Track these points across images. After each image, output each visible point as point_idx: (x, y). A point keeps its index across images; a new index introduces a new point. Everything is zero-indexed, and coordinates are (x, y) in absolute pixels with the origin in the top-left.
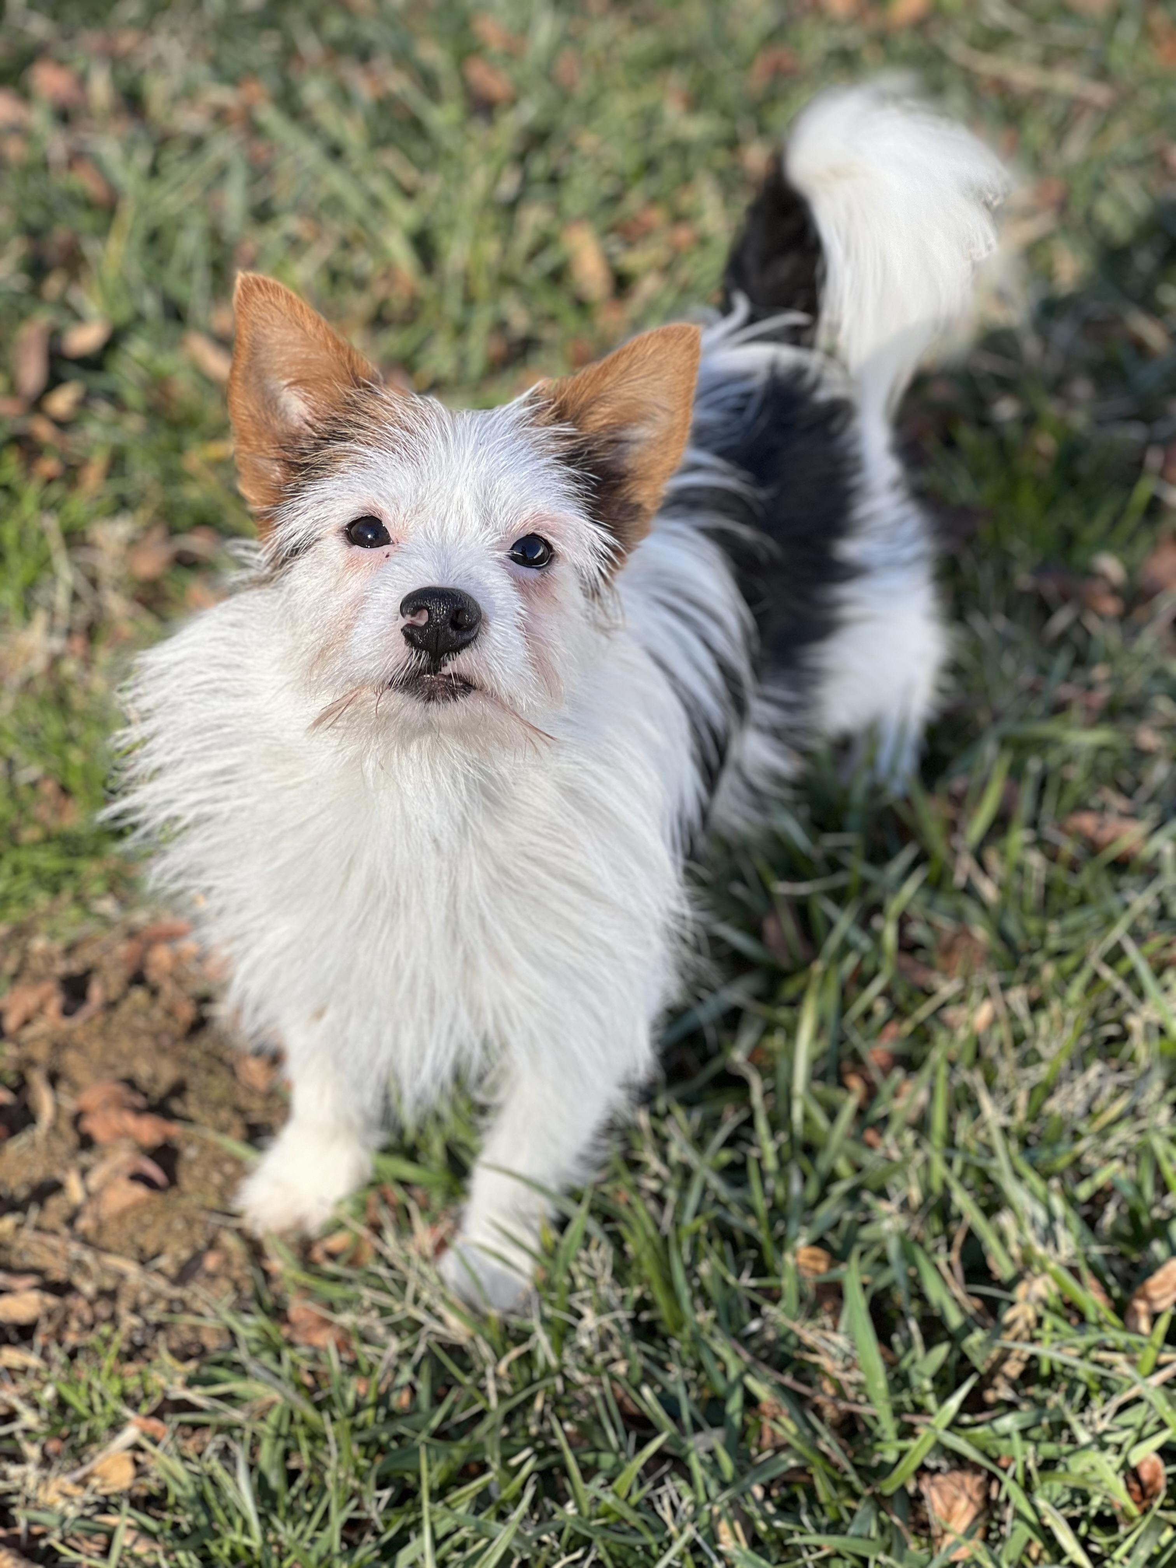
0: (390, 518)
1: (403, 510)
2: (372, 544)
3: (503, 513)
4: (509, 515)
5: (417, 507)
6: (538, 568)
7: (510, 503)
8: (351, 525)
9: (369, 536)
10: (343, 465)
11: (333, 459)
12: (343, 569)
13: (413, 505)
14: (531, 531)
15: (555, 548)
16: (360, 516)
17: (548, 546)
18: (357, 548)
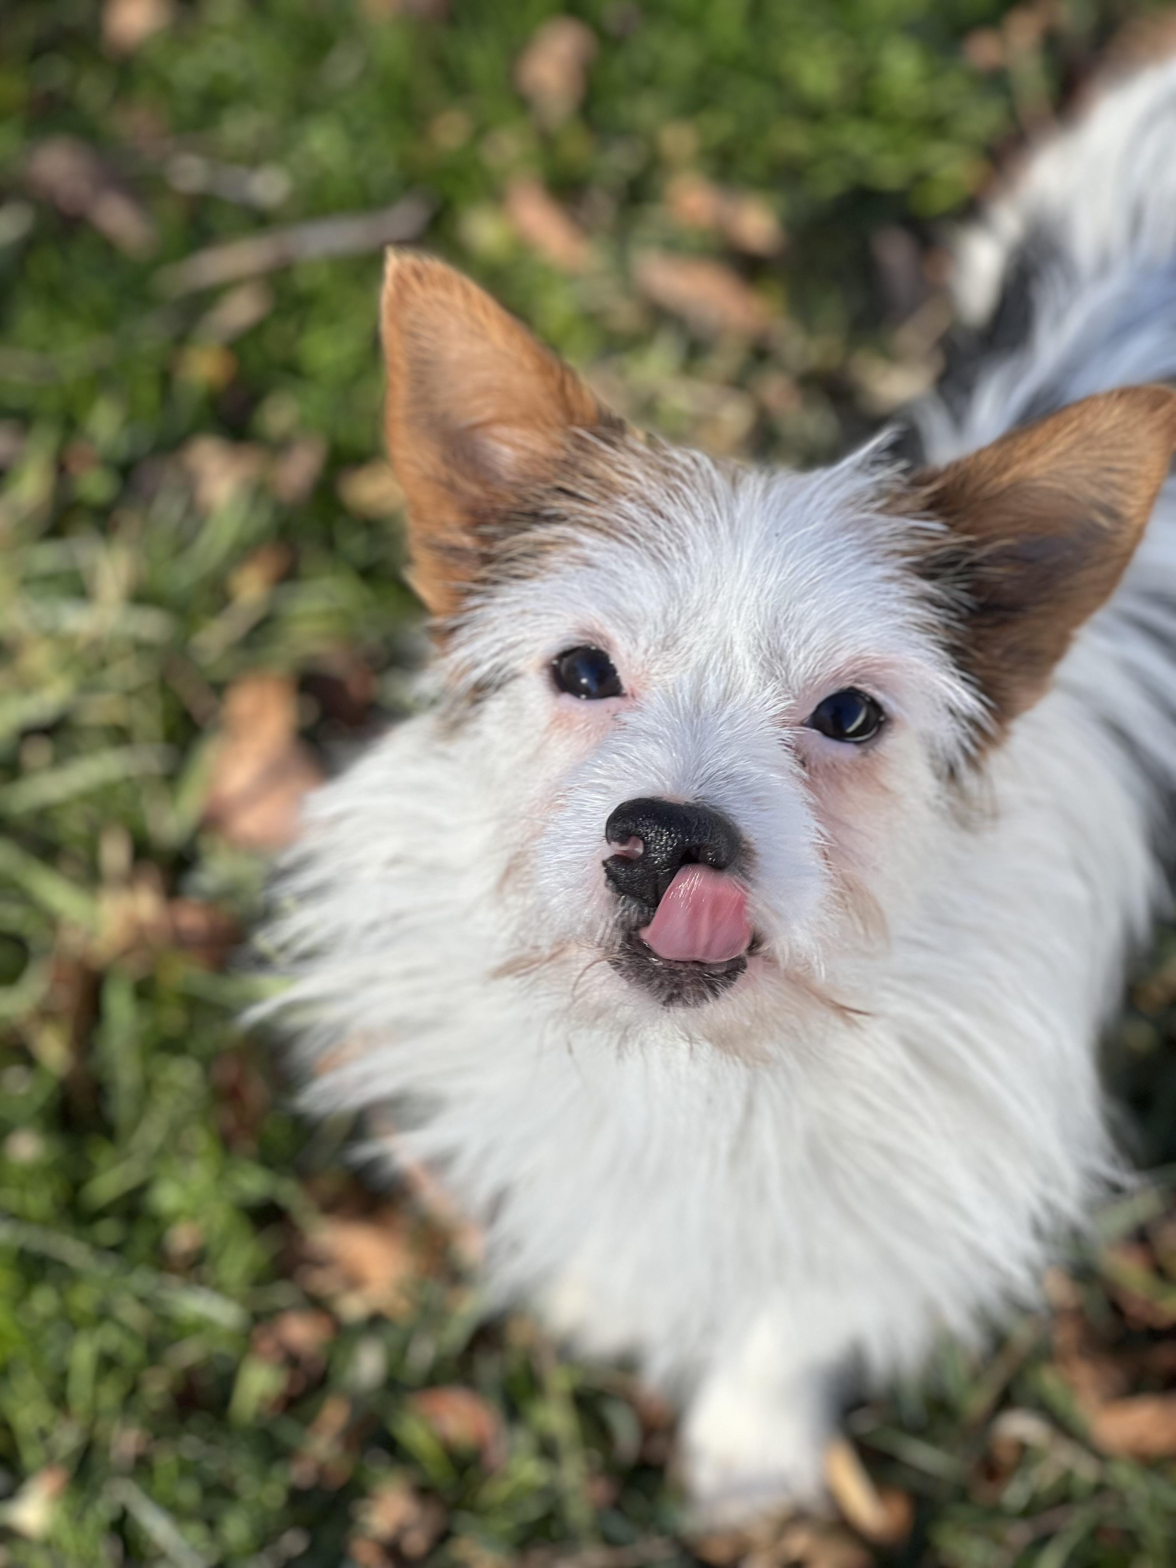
0: (623, 655)
1: (643, 642)
2: (591, 695)
3: (801, 657)
4: (810, 661)
5: (665, 639)
6: (858, 743)
7: (813, 642)
8: (564, 655)
9: (584, 681)
10: (554, 559)
11: (539, 550)
12: (547, 730)
13: (660, 636)
14: (846, 684)
15: (886, 709)
16: (576, 644)
17: (875, 707)
18: (567, 700)
